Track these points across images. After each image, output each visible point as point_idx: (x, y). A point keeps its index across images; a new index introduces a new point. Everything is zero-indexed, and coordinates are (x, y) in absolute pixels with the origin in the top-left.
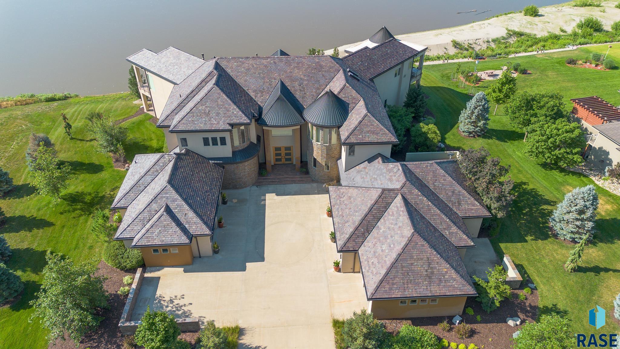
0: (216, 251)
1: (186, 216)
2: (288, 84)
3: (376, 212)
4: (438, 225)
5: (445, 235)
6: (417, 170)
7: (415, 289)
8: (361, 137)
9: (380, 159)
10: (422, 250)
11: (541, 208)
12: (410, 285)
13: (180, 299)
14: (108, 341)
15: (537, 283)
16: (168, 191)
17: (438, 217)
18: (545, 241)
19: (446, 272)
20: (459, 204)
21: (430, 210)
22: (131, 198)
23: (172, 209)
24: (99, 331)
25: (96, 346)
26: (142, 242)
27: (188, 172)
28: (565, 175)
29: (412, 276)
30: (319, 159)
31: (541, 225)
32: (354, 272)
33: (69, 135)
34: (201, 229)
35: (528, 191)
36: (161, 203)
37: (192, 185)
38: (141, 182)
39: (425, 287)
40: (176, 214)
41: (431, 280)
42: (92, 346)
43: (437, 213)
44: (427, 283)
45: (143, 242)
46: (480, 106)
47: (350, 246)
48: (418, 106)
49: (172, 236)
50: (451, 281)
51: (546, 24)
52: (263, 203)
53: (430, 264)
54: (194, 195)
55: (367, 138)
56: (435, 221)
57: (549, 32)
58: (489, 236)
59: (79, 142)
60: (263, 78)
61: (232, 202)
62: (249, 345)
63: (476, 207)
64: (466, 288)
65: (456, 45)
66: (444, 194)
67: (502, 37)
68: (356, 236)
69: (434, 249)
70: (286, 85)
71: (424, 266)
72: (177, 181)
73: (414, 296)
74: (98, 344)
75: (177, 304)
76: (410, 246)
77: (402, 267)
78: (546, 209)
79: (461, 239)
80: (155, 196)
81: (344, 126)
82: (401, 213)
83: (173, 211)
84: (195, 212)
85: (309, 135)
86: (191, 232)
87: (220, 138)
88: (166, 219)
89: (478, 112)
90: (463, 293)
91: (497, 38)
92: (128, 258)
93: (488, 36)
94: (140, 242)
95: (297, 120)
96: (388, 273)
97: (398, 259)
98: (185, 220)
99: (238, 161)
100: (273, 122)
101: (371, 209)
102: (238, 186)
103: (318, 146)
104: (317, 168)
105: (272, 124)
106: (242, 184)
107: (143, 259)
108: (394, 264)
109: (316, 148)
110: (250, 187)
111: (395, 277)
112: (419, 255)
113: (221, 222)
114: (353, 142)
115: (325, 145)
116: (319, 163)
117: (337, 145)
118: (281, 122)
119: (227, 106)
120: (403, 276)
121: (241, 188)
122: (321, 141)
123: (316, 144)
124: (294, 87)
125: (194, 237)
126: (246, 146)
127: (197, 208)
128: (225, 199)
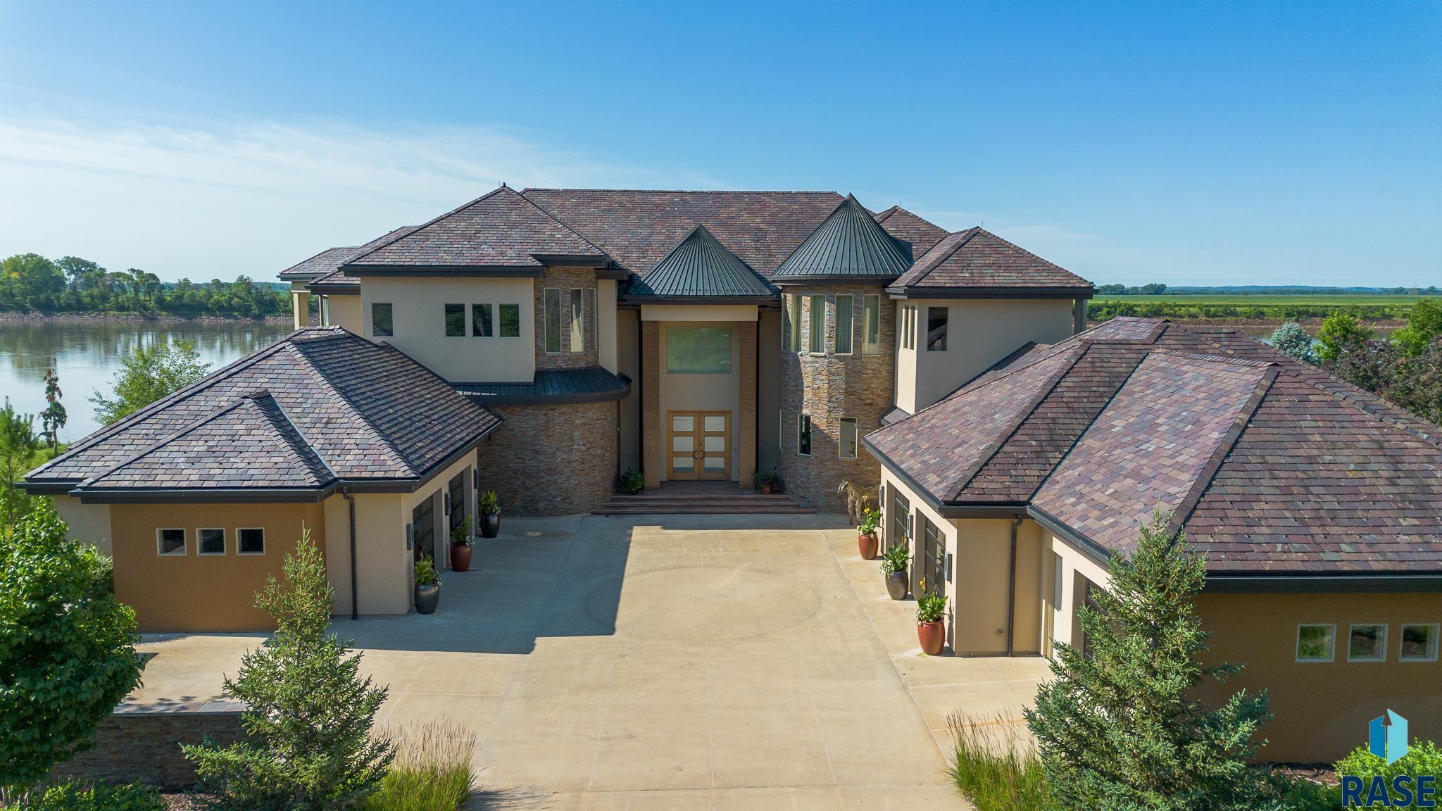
0: (422, 606)
1: (330, 426)
3: (1075, 394)
8: (967, 275)
12: (1335, 530)
16: (283, 362)
23: (279, 402)
27: (374, 367)
29: (1330, 498)
30: (819, 418)
32: (1009, 652)
34: (377, 463)
36: (246, 390)
37: (377, 386)
39: (1416, 539)
40: (293, 421)
44: (1415, 522)
45: (127, 478)
49: (252, 466)
54: (379, 400)
55: (989, 278)
68: (1013, 460)
70: (712, 233)
71: (1373, 467)
77: (1271, 466)
80: (233, 371)
83: (285, 411)
84: (369, 420)
85: (788, 338)
86: (333, 469)
87: (502, 307)
94: (113, 478)
95: (749, 287)
96: (1210, 486)
97: (1237, 442)
98: (320, 436)
99: (550, 393)
100: (674, 288)
101: (1055, 387)
102: (541, 505)
103: (817, 365)
104: (812, 455)
105: (671, 293)
106: (555, 497)
107: (111, 581)
108: (1228, 456)
109: (810, 374)
110: (584, 515)
111: (1246, 501)
112: (1330, 431)
113: (463, 543)
114: (943, 285)
115: (841, 357)
116: (821, 431)
117: (879, 358)
118: (700, 287)
119: (535, 224)
120: (1289, 498)
121: (551, 515)
122: (828, 344)
123: (811, 359)
124: (739, 243)
125: (340, 485)
126: (583, 365)
127: (379, 419)
128: (491, 513)
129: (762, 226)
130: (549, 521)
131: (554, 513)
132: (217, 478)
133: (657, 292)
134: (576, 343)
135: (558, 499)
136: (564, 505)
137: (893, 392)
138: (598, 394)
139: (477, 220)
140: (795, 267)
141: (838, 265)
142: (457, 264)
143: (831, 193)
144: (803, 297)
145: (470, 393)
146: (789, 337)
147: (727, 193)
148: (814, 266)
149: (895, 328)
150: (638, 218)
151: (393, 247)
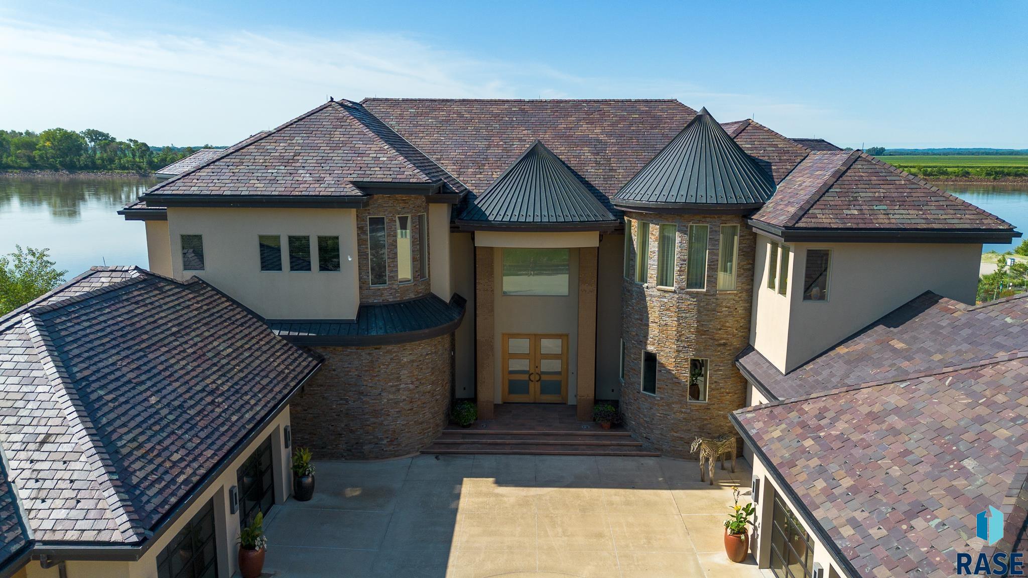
1: (47, 447)
2: (559, 150)
8: (856, 212)
9: (946, 303)
27: (162, 322)
30: (666, 357)
37: (150, 356)
54: (142, 383)
55: (882, 216)
60: (488, 138)
72: (86, 324)
85: (632, 267)
86: (31, 525)
87: (320, 239)
95: (592, 211)
99: (374, 333)
100: (509, 213)
102: (366, 448)
103: (666, 300)
104: (657, 395)
105: (507, 219)
106: (382, 439)
109: (657, 309)
110: (412, 455)
113: (252, 547)
114: (828, 226)
115: (693, 292)
116: (669, 371)
117: (736, 295)
118: (538, 213)
119: (360, 145)
121: (377, 458)
122: (678, 279)
123: (658, 293)
124: (579, 156)
125: (37, 555)
126: (412, 296)
127: (124, 425)
128: (304, 475)
129: (602, 137)
130: (374, 466)
131: (381, 455)
133: (491, 218)
134: (405, 271)
135: (385, 442)
136: (391, 448)
137: (749, 330)
138: (427, 331)
139: (298, 140)
140: (642, 192)
141: (692, 192)
142: (269, 193)
143: (672, 101)
144: (651, 225)
145: (286, 333)
146: (634, 267)
147: (566, 101)
148: (665, 192)
149: (754, 260)
150: (476, 129)
151: (203, 173)
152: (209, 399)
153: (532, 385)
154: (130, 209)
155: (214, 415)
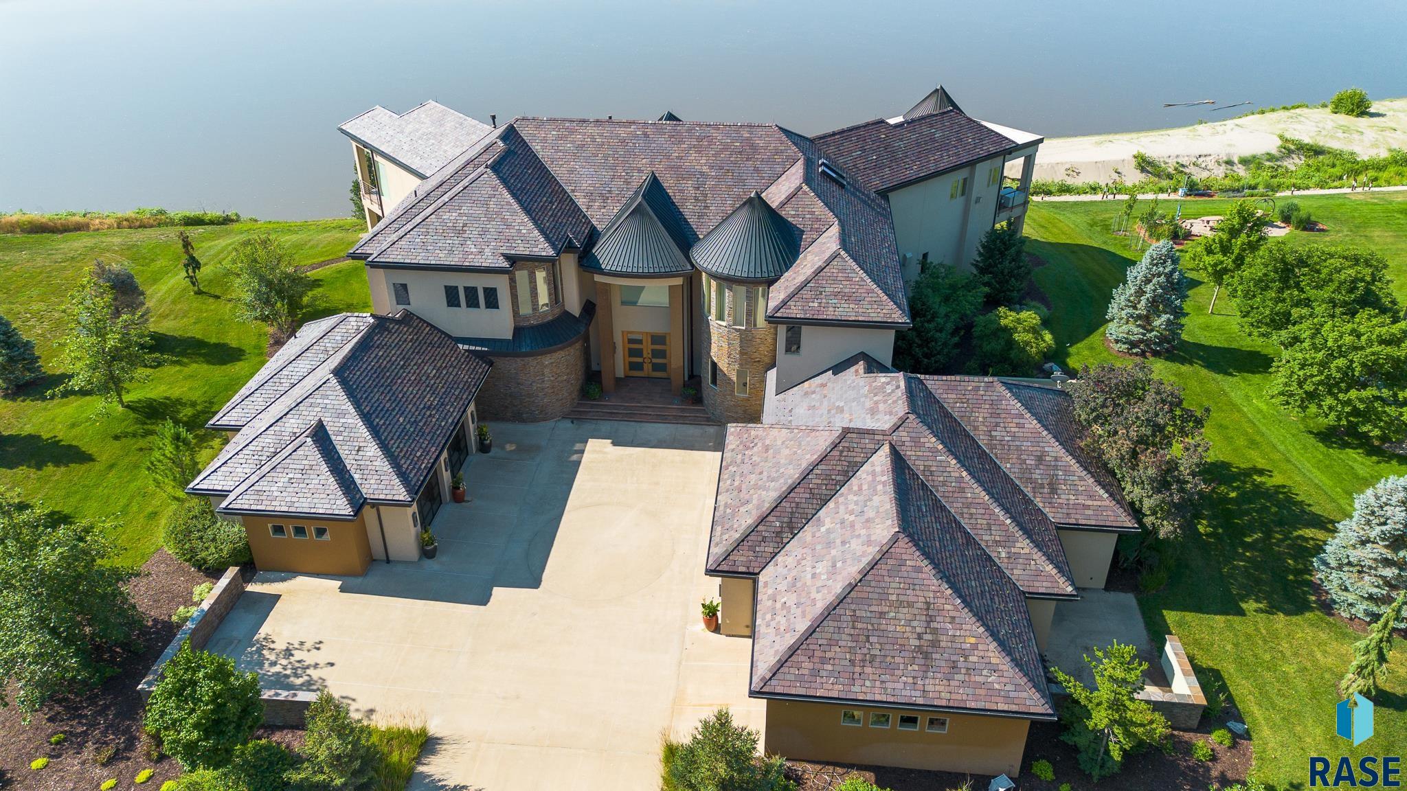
1: (360, 453)
2: (668, 183)
3: (820, 482)
4: (980, 532)
5: (997, 560)
6: (950, 396)
7: (883, 682)
8: (816, 305)
9: (861, 366)
10: (916, 581)
11: (1295, 534)
12: (868, 670)
13: (309, 651)
14: (111, 726)
15: (1255, 720)
16: (328, 393)
17: (983, 511)
18: (1294, 619)
19: (975, 647)
20: (1054, 490)
21: (962, 490)
22: (256, 407)
23: (330, 433)
24: (101, 700)
25: (82, 732)
26: (242, 501)
27: (394, 358)
28: (1379, 462)
29: (878, 646)
30: (723, 365)
31: (1291, 577)
33: (193, 284)
34: (389, 487)
35: (1268, 489)
36: (308, 418)
37: (394, 388)
38: (284, 372)
39: (910, 680)
40: (338, 447)
41: (929, 662)
42: (71, 732)
43: (981, 501)
44: (916, 668)
45: (247, 502)
46: (1159, 275)
47: (741, 561)
48: (1006, 271)
49: (314, 496)
50: (985, 672)
51: (1387, 134)
52: (575, 457)
53: (930, 619)
54: (394, 409)
55: (831, 309)
56: (973, 521)
57: (1390, 150)
58: (1135, 588)
59: (211, 300)
60: (614, 168)
61: (503, 448)
62: (440, 781)
63: (1099, 503)
64: (1024, 695)
65: (1145, 164)
66: (1014, 461)
67: (1268, 154)
68: (760, 538)
69: (948, 582)
70: (665, 185)
71: (915, 624)
72: (358, 373)
73: (878, 698)
74: (87, 729)
75: (299, 662)
76: (883, 569)
77: (855, 619)
78: (1312, 539)
79: (1039, 573)
80: (299, 401)
81: (782, 280)
82: (880, 487)
83: (333, 438)
84: (384, 446)
85: (703, 303)
86: (364, 491)
87: (484, 289)
88: (309, 453)
89: (1154, 291)
90: (1014, 708)
91: (1254, 157)
92: (214, 540)
93: (1232, 151)
94: (239, 501)
95: (674, 263)
96: (814, 631)
97: (845, 597)
98: (354, 462)
99: (524, 348)
101: (808, 474)
102: (525, 416)
103: (721, 330)
104: (718, 386)
105: (613, 268)
106: (535, 411)
107: (249, 548)
108: (835, 609)
109: (716, 335)
110: (555, 420)
111: (832, 643)
112: (904, 592)
113: (458, 487)
114: (794, 316)
115: (737, 328)
116: (725, 375)
117: (766, 331)
119: (508, 216)
120: (854, 644)
121: (532, 422)
122: (728, 318)
123: (717, 325)
124: (681, 191)
125: (368, 504)
126: (551, 318)
127: (392, 439)
128: (485, 439)
130: (530, 428)
131: (534, 420)
132: (296, 505)
133: (603, 267)
135: (537, 412)
136: (541, 416)
138: (559, 346)
144: (711, 281)
145: (467, 347)
152: (428, 413)
153: (645, 366)
154: (354, 253)
155: (432, 424)
